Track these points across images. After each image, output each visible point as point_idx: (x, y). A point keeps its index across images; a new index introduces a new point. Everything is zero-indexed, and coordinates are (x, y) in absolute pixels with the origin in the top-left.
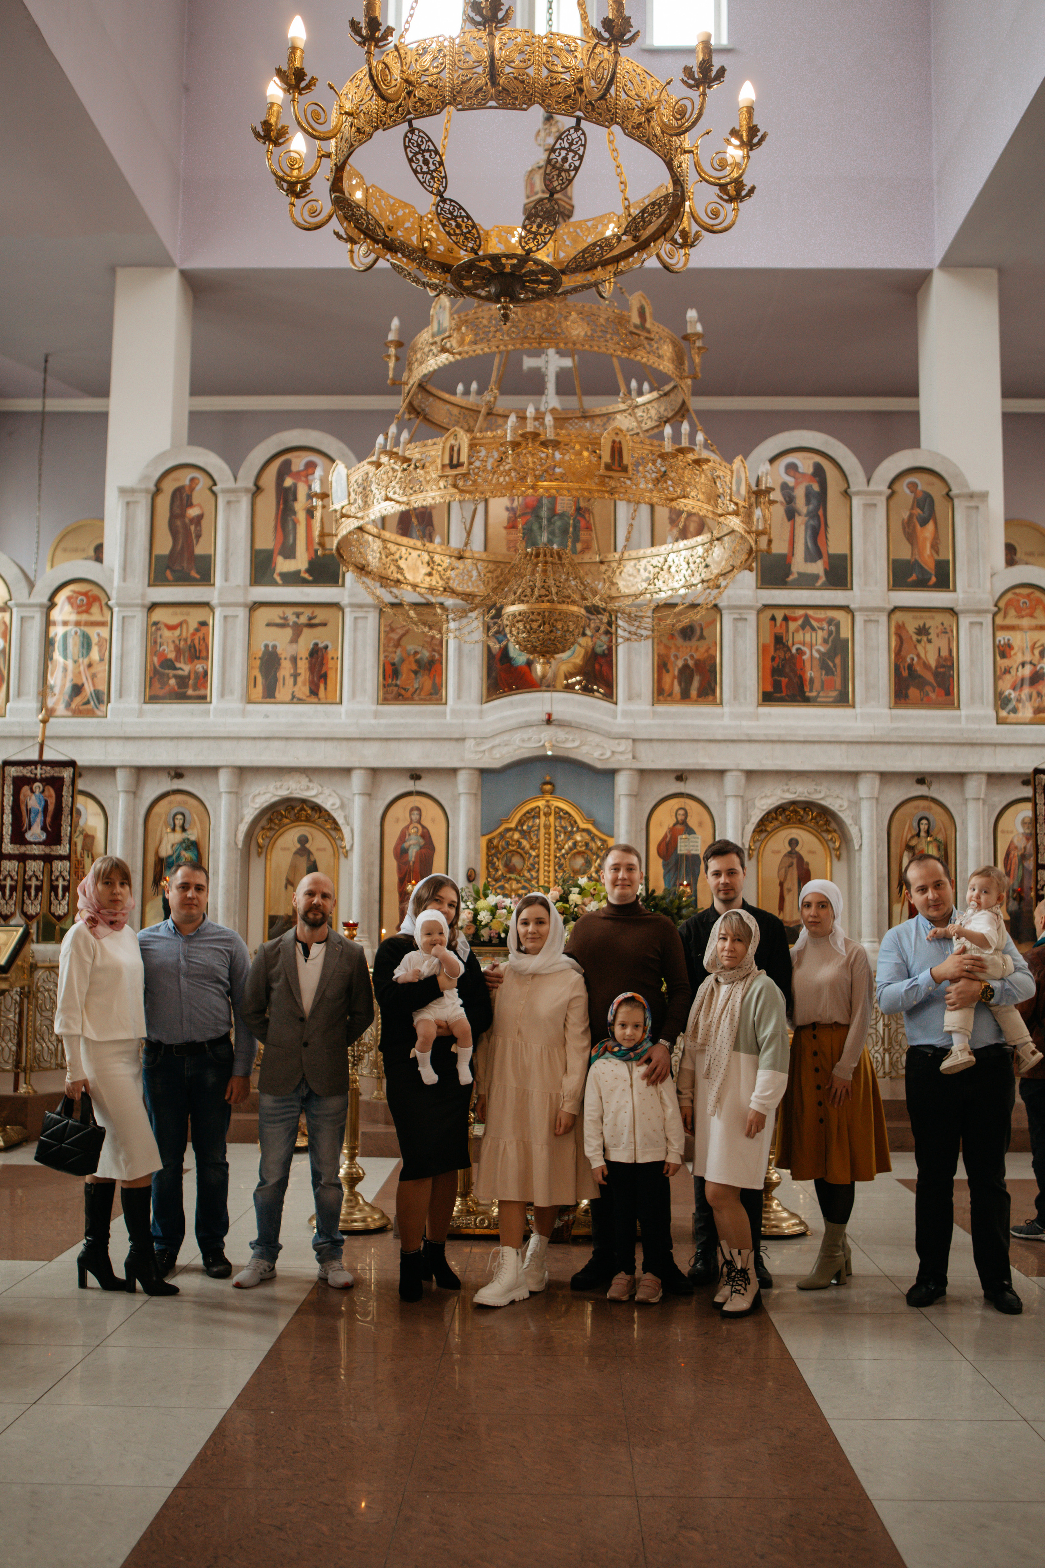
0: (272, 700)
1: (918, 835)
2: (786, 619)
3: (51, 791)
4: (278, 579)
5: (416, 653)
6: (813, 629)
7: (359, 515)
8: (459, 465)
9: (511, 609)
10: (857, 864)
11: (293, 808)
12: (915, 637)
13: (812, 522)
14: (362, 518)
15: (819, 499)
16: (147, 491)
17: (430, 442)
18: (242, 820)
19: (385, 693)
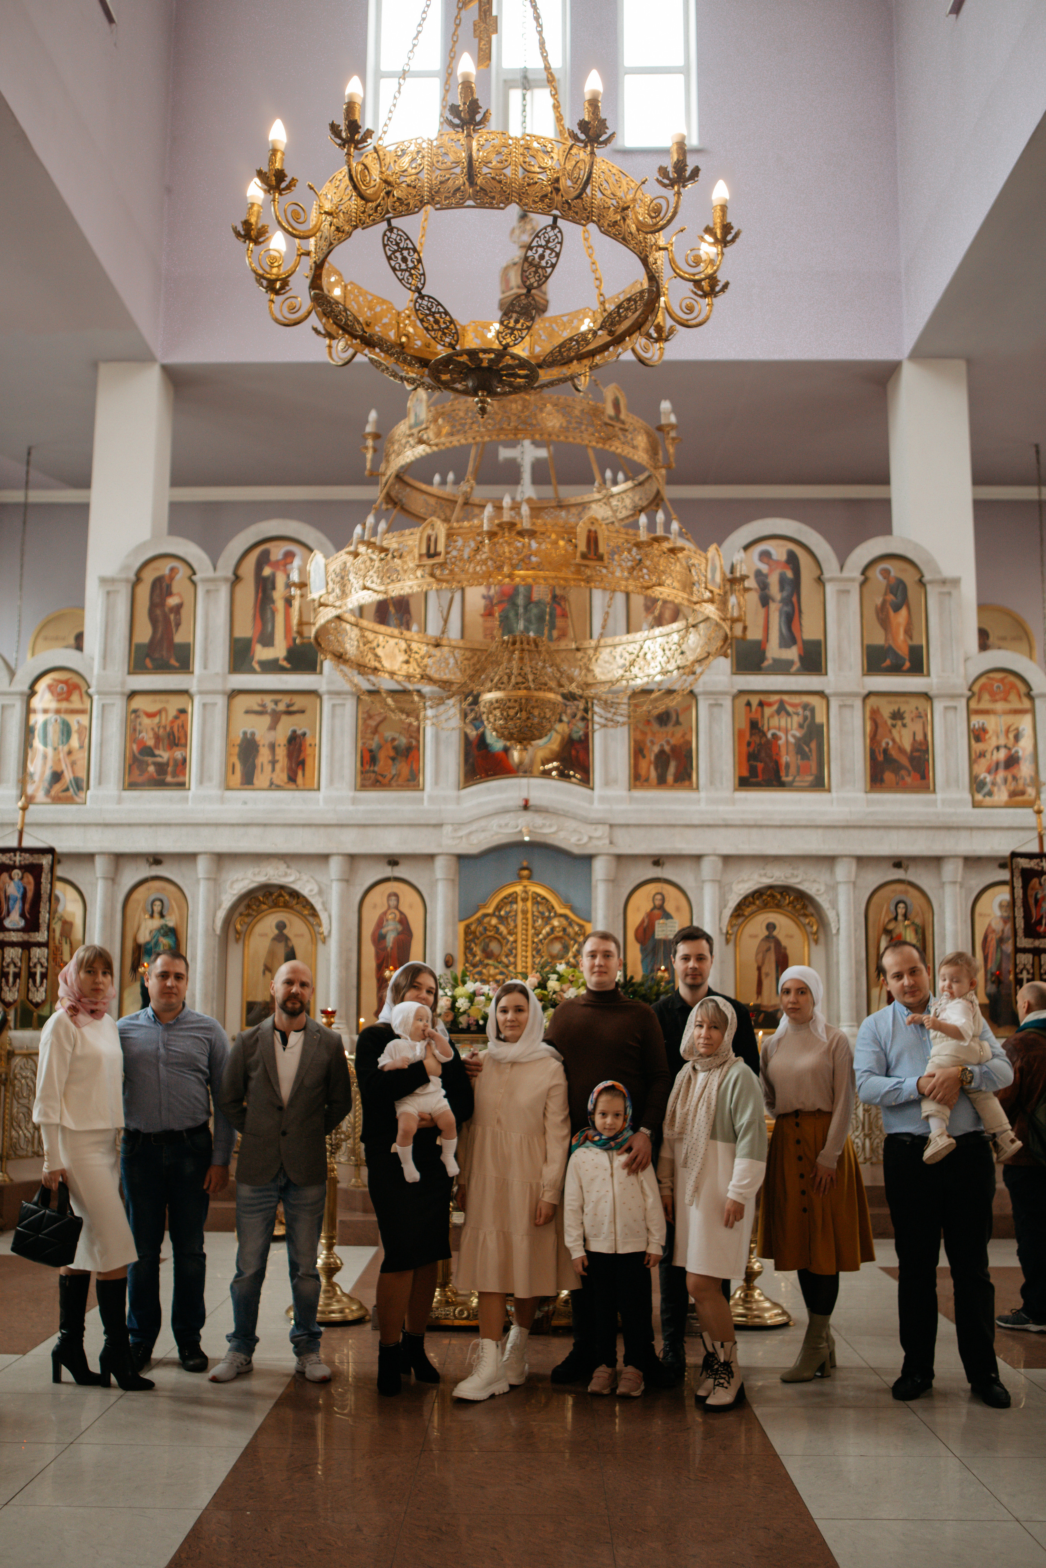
0: (250, 787)
1: (896, 918)
2: (761, 704)
3: (30, 878)
4: (257, 667)
5: (394, 740)
6: (788, 714)
7: (338, 604)
8: (437, 554)
9: (489, 697)
10: (835, 949)
11: (271, 894)
12: (889, 722)
13: (786, 609)
14: (340, 607)
15: (793, 586)
16: (127, 580)
17: (407, 532)
18: (220, 906)
19: (363, 779)
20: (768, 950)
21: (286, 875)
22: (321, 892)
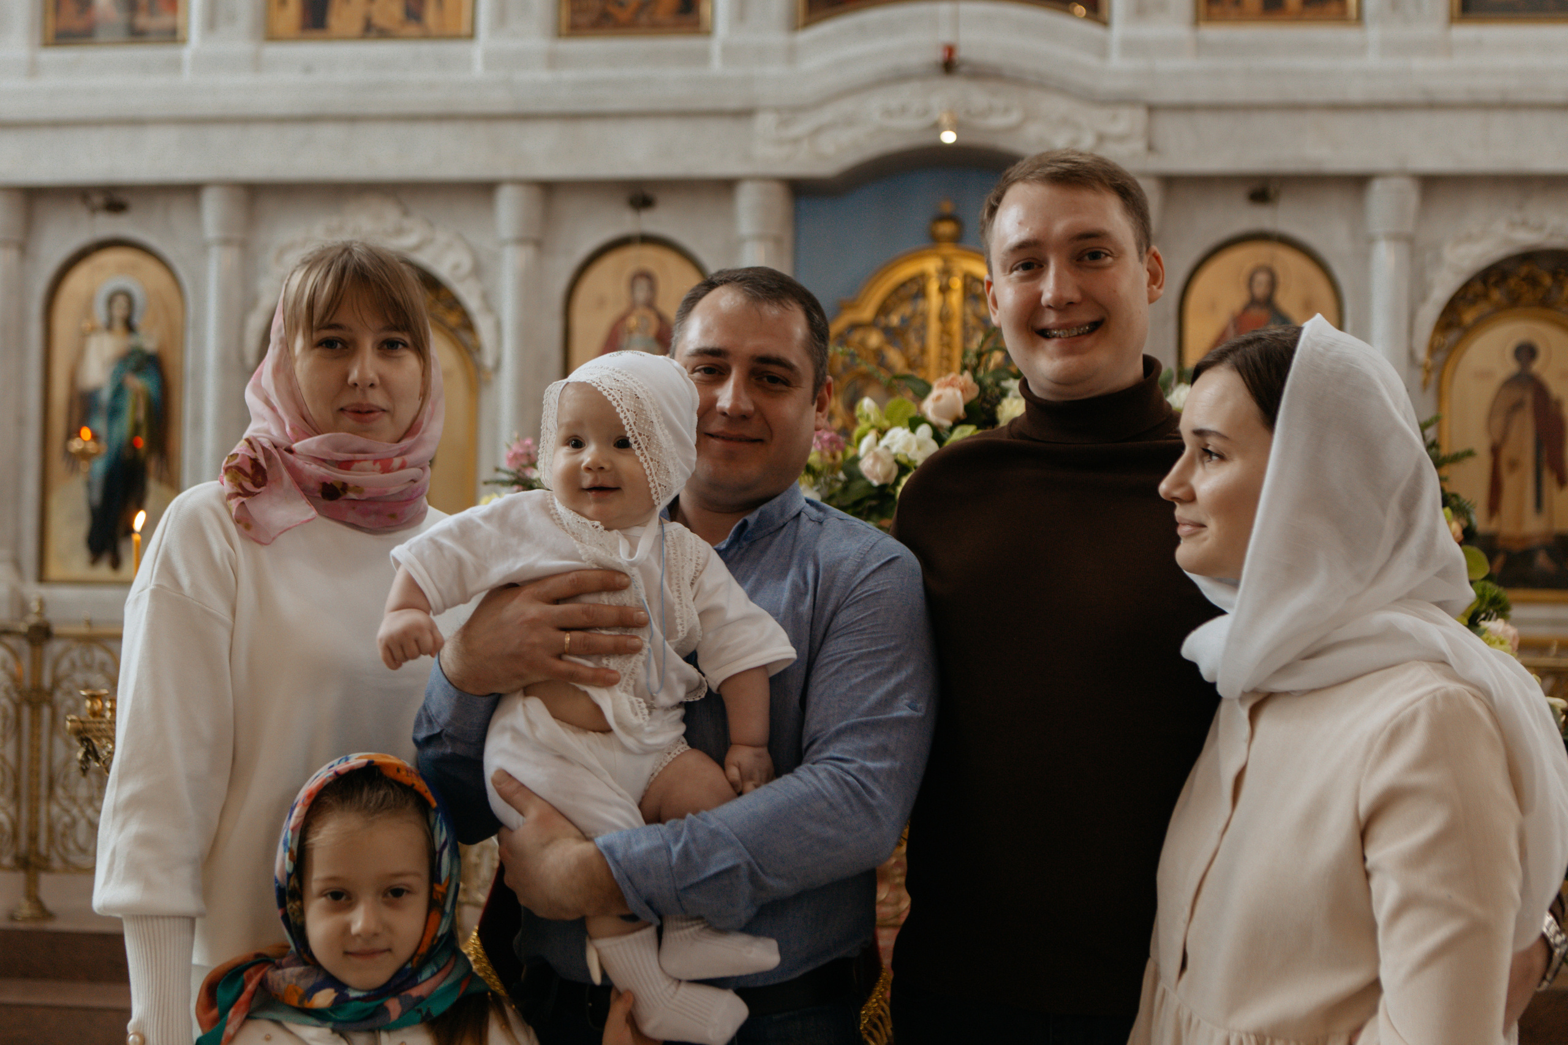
0: (319, 33)
19: (574, 12)
20: (1517, 406)
21: (400, 232)
22: (478, 271)
